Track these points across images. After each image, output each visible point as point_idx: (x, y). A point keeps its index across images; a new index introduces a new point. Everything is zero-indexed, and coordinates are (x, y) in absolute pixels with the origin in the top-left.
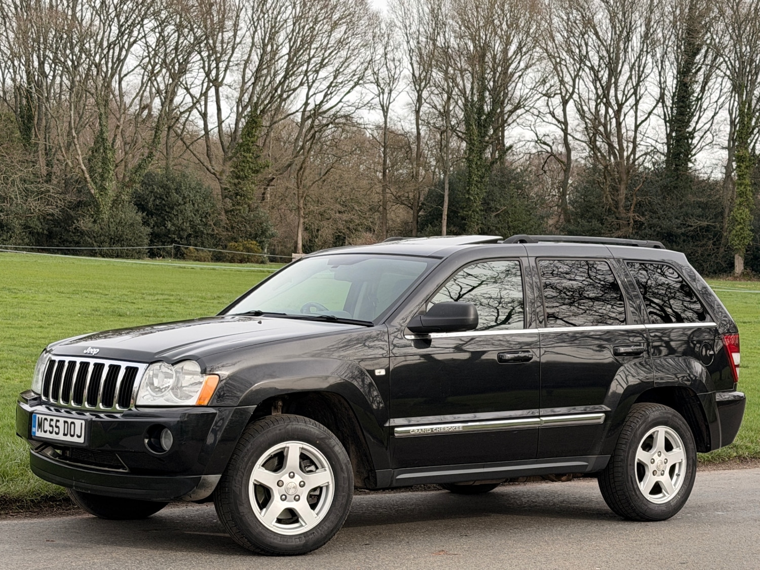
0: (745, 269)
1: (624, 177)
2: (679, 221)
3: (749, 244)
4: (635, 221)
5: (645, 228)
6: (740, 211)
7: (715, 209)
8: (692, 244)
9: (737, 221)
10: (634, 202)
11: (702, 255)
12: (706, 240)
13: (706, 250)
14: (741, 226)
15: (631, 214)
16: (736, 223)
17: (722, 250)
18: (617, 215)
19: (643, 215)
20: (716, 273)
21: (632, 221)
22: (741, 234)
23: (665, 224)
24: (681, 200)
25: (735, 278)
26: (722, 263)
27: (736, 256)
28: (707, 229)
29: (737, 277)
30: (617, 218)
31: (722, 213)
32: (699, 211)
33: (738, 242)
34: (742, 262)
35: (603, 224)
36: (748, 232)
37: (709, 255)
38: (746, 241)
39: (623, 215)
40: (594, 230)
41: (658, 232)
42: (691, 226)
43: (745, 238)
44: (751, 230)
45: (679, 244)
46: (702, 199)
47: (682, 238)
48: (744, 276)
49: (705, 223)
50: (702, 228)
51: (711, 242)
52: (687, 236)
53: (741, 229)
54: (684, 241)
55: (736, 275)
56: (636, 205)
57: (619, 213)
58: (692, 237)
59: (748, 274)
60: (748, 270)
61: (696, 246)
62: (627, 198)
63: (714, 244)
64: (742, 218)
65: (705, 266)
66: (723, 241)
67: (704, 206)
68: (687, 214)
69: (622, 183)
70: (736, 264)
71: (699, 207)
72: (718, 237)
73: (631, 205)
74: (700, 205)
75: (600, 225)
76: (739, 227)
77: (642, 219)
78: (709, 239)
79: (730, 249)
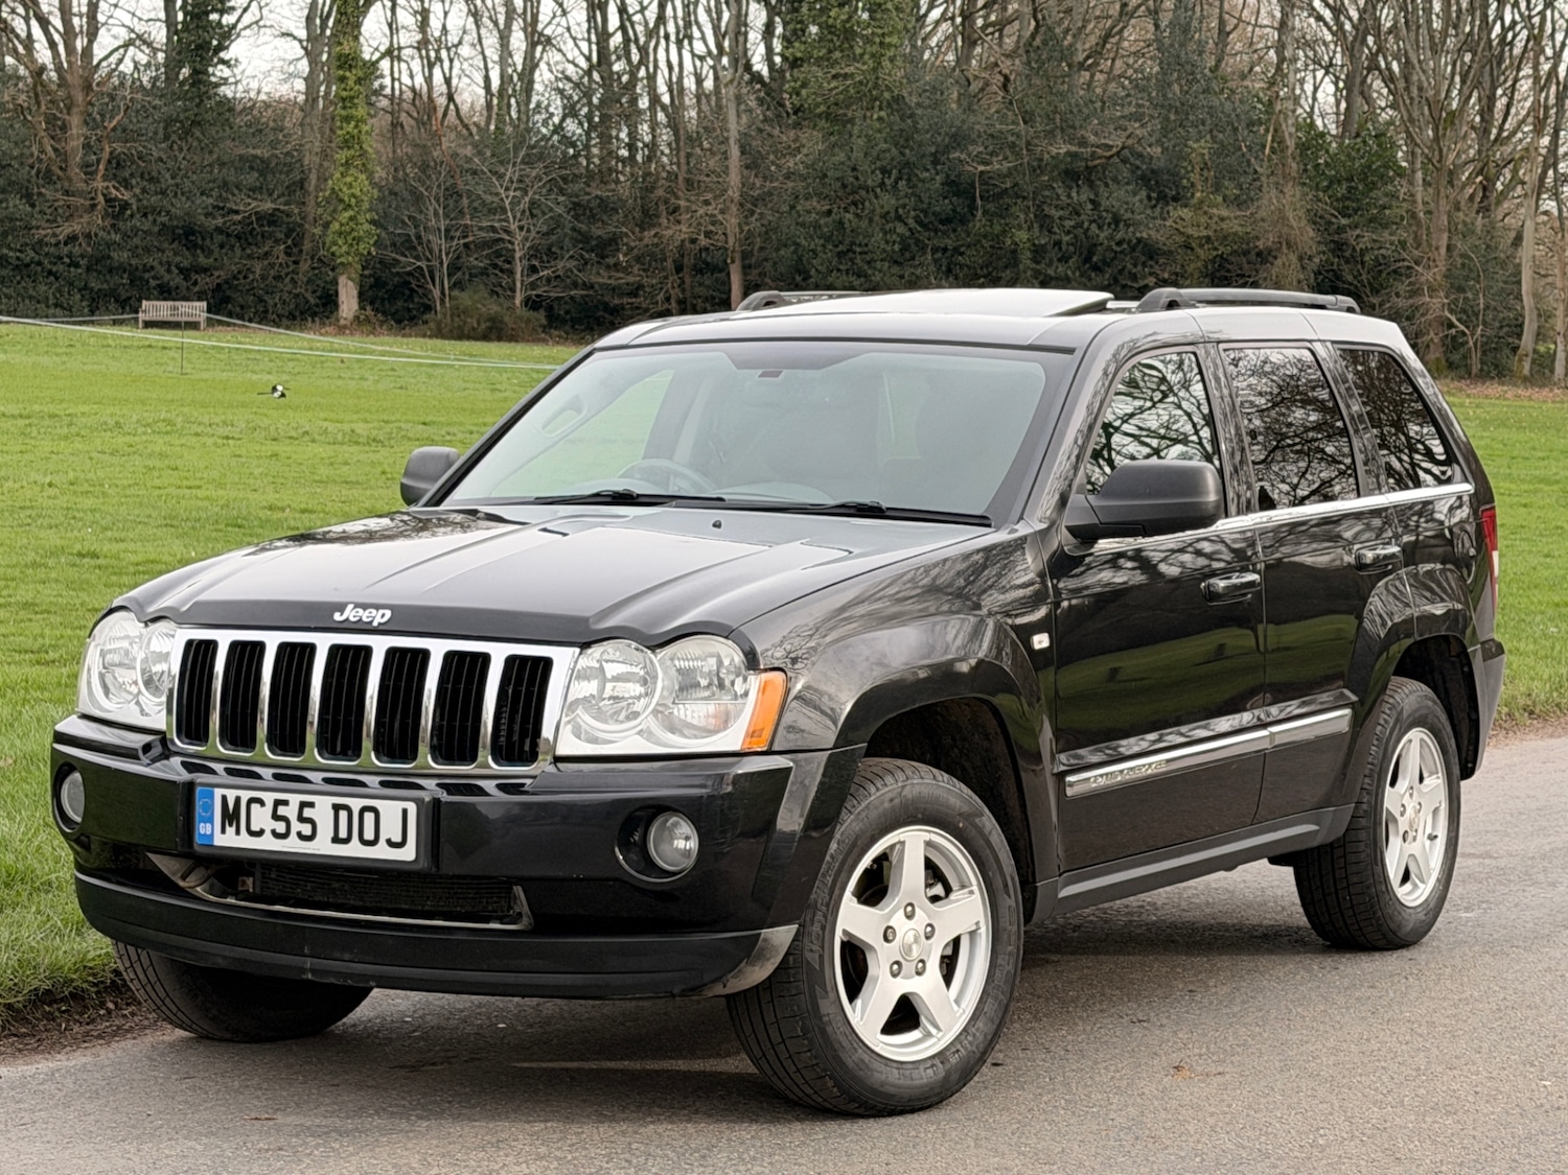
0: (362, 308)
1: (79, 97)
2: (210, 201)
3: (369, 253)
4: (108, 200)
5: (132, 216)
6: (349, 179)
7: (287, 173)
8: (238, 252)
9: (341, 201)
10: (106, 155)
11: (263, 278)
12: (269, 243)
13: (272, 265)
14: (351, 213)
15: (99, 184)
16: (341, 207)
17: (304, 266)
18: (66, 184)
19: (127, 185)
20: (294, 318)
21: (101, 198)
22: (353, 230)
23: (180, 206)
24: (211, 152)
25: (341, 330)
26: (308, 295)
27: (342, 280)
28: (272, 219)
29: (345, 327)
30: (67, 193)
31: (301, 184)
32: (251, 178)
33: (345, 248)
34: (355, 293)
35: (33, 206)
36: (366, 226)
37: (277, 278)
38: (362, 246)
39: (81, 186)
40: (11, 220)
41: (164, 225)
42: (237, 212)
43: (358, 240)
44: (373, 222)
45: (211, 252)
46: (258, 152)
47: (219, 238)
48: (360, 324)
49: (268, 206)
50: (260, 217)
51: (282, 247)
52: (228, 235)
53: (351, 218)
54: (222, 246)
55: (342, 322)
56: (109, 162)
57: (70, 180)
58: (238, 237)
59: (368, 320)
60: (369, 311)
61: (250, 257)
62: (87, 146)
63: (288, 254)
64: (354, 196)
65: (271, 302)
66: (307, 246)
67: (263, 167)
68: (225, 185)
69: (75, 110)
70: (343, 297)
71: (252, 168)
72: (295, 236)
73: (99, 161)
74: (252, 163)
75: (29, 209)
76: (347, 214)
77: (126, 196)
78: (277, 241)
79: (328, 265)
